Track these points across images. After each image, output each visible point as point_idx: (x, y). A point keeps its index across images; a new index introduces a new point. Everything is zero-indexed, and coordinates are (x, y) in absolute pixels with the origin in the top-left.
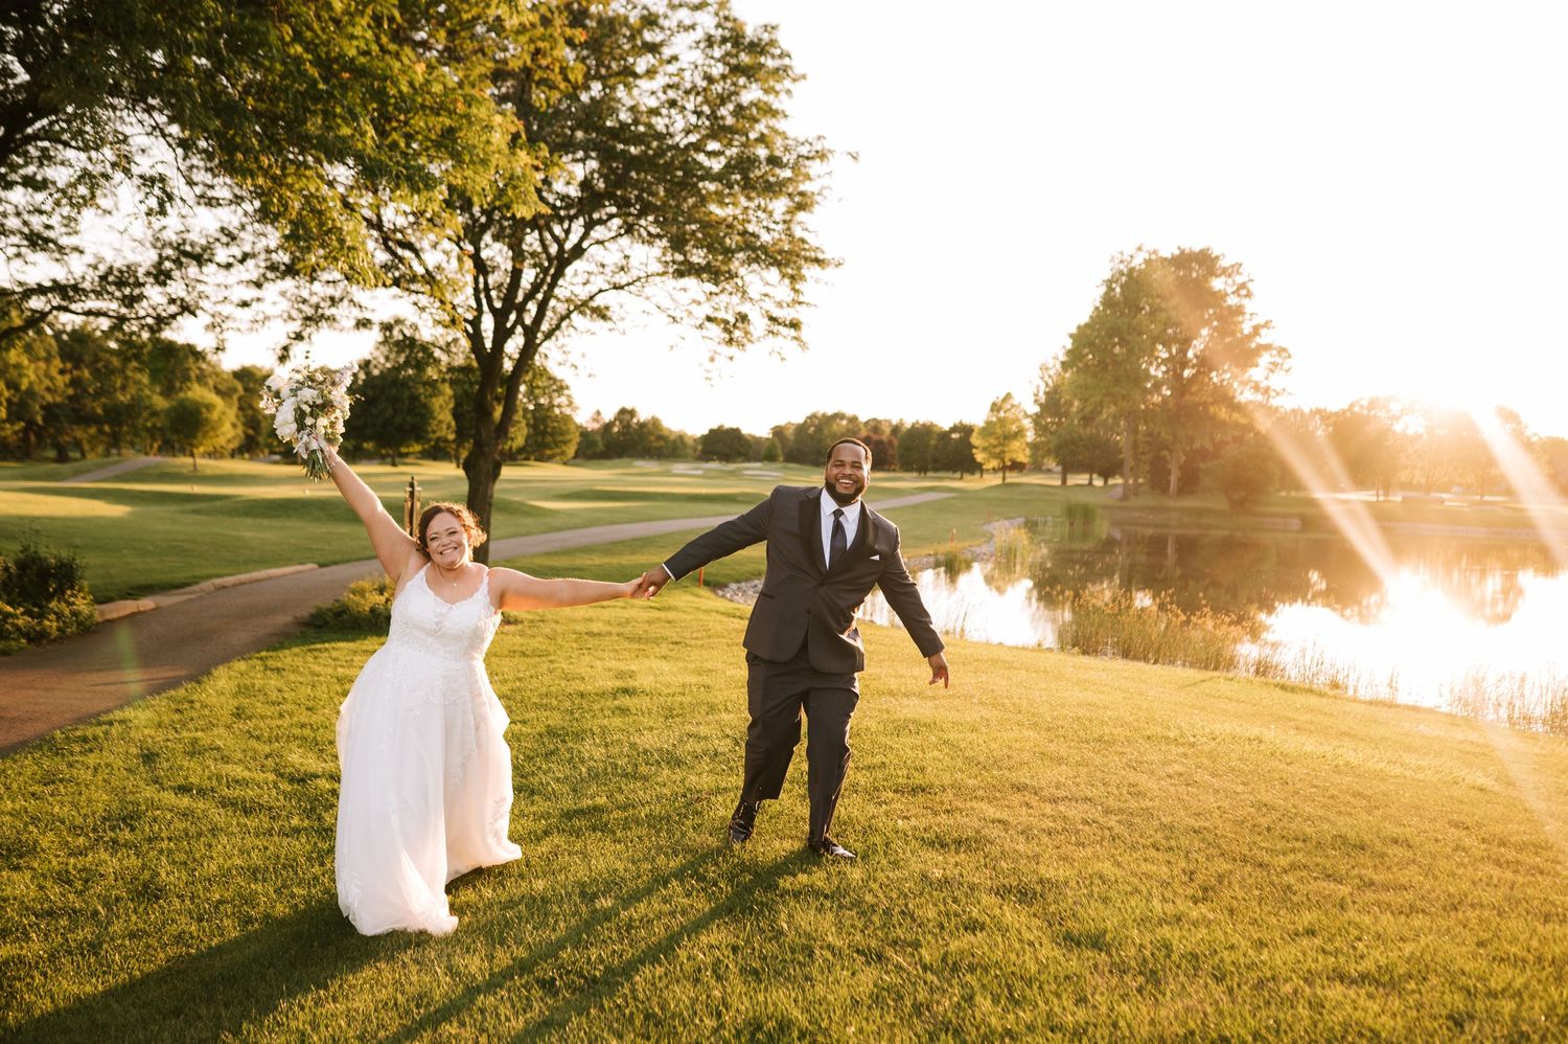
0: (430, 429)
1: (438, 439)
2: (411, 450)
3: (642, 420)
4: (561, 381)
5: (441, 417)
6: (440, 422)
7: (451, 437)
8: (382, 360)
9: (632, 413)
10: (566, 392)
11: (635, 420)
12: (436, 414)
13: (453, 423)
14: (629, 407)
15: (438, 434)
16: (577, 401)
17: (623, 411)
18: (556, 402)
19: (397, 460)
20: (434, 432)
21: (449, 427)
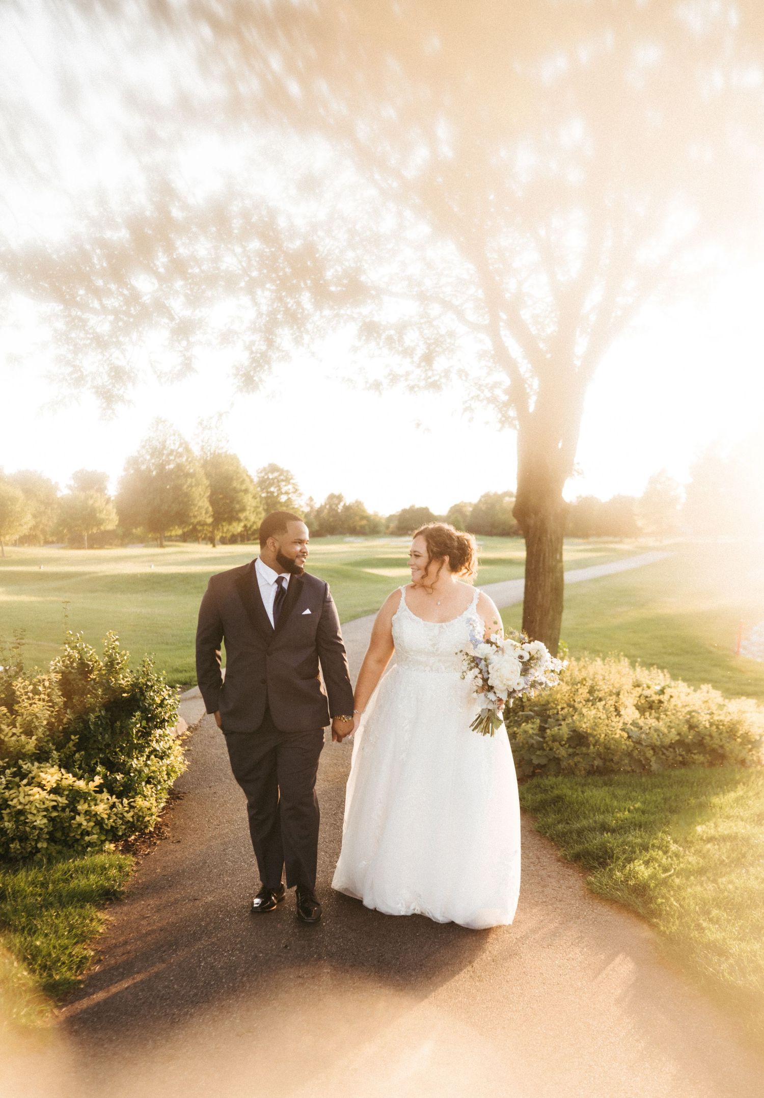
0: (191, 514)
1: (199, 523)
2: (173, 533)
3: (347, 504)
4: (288, 471)
5: (200, 504)
6: (200, 508)
7: (210, 520)
8: (148, 457)
9: (340, 498)
10: (291, 481)
11: (342, 504)
12: (196, 502)
13: (210, 509)
14: (337, 493)
15: (199, 519)
16: (301, 489)
17: (332, 497)
18: (284, 489)
19: (166, 543)
20: (195, 516)
21: (207, 513)
